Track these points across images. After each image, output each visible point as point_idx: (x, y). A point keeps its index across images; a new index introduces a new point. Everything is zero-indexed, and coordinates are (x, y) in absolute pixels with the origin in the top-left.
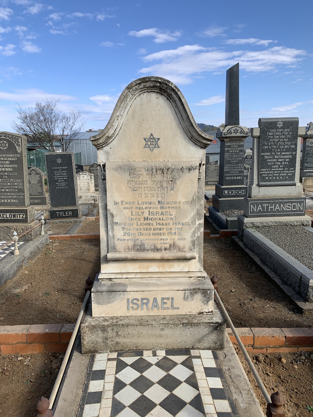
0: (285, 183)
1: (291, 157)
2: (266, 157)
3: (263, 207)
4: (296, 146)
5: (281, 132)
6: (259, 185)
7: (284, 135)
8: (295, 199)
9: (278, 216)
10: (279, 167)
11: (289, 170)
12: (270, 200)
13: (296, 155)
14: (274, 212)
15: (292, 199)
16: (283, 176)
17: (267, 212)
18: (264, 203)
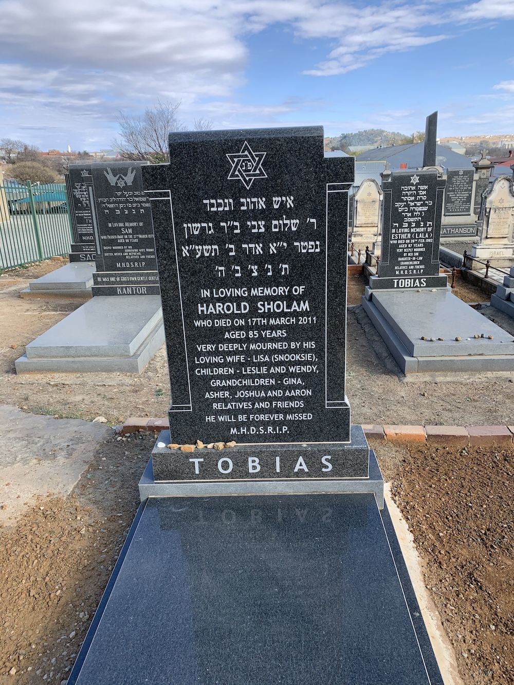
0: (463, 213)
1: (468, 195)
2: (450, 196)
3: (447, 231)
4: (472, 188)
5: (462, 178)
6: (445, 215)
7: (464, 180)
8: (469, 225)
9: (457, 237)
10: (460, 203)
11: (466, 204)
12: (452, 225)
13: (471, 193)
14: (454, 234)
15: (468, 225)
16: (462, 209)
17: (450, 234)
18: (448, 228)
